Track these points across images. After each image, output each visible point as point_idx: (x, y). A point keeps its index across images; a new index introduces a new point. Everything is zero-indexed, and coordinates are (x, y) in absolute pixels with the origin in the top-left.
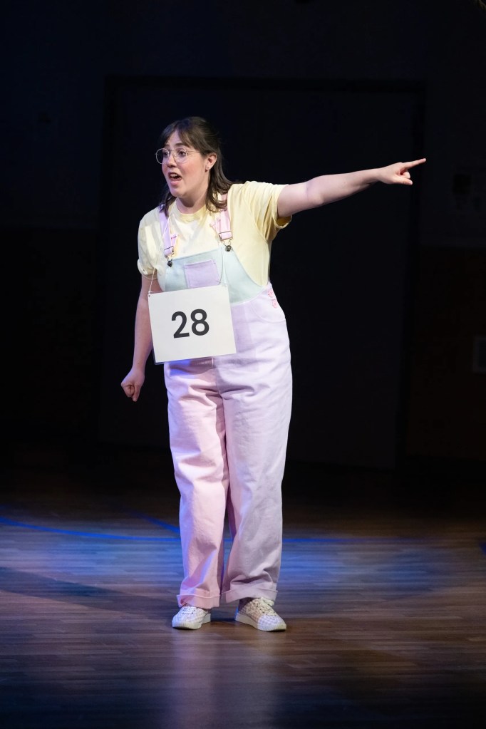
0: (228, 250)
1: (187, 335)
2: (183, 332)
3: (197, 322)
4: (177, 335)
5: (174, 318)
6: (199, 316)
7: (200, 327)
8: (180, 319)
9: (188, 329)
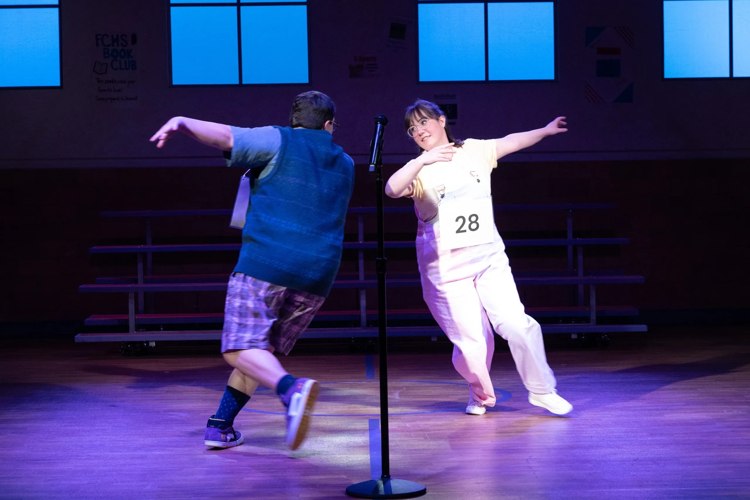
0: (479, 182)
1: (465, 231)
2: (462, 229)
3: (472, 222)
4: (458, 231)
5: (457, 220)
6: (473, 219)
7: (474, 226)
8: (461, 221)
9: (466, 227)
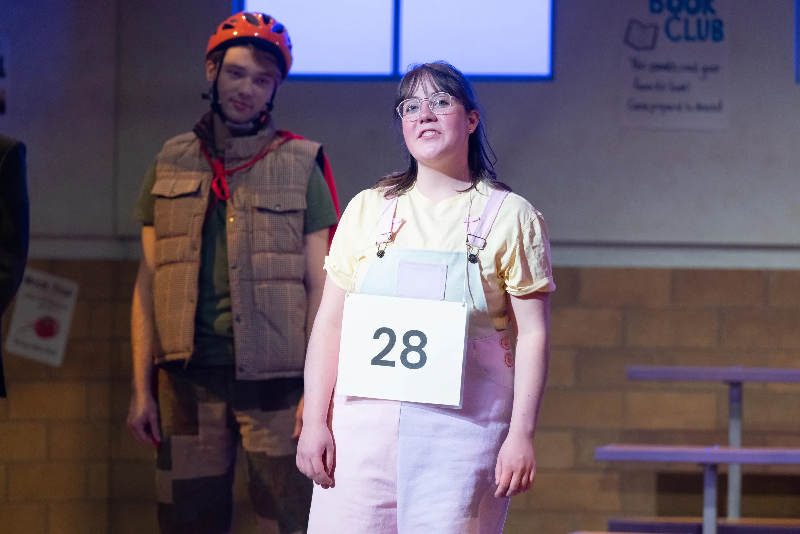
1: (392, 364)
2: (385, 358)
3: (410, 348)
4: (377, 361)
5: (377, 335)
6: (415, 341)
8: (385, 338)
9: (394, 355)
